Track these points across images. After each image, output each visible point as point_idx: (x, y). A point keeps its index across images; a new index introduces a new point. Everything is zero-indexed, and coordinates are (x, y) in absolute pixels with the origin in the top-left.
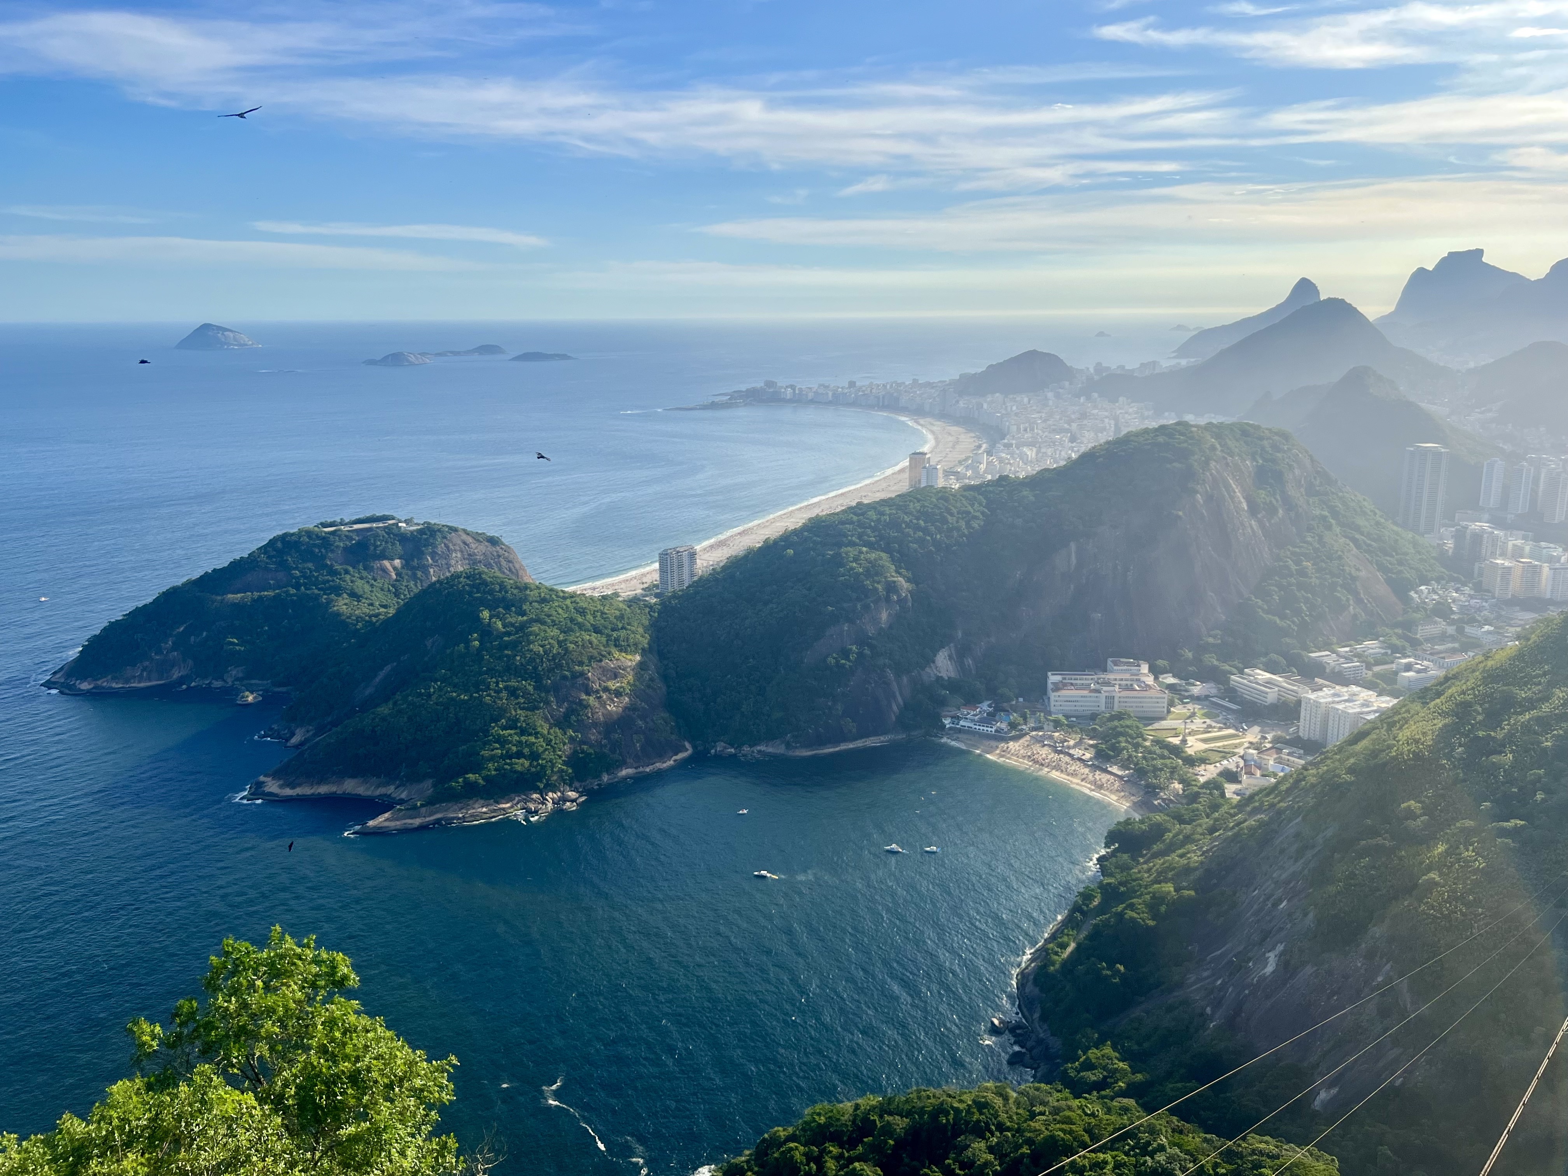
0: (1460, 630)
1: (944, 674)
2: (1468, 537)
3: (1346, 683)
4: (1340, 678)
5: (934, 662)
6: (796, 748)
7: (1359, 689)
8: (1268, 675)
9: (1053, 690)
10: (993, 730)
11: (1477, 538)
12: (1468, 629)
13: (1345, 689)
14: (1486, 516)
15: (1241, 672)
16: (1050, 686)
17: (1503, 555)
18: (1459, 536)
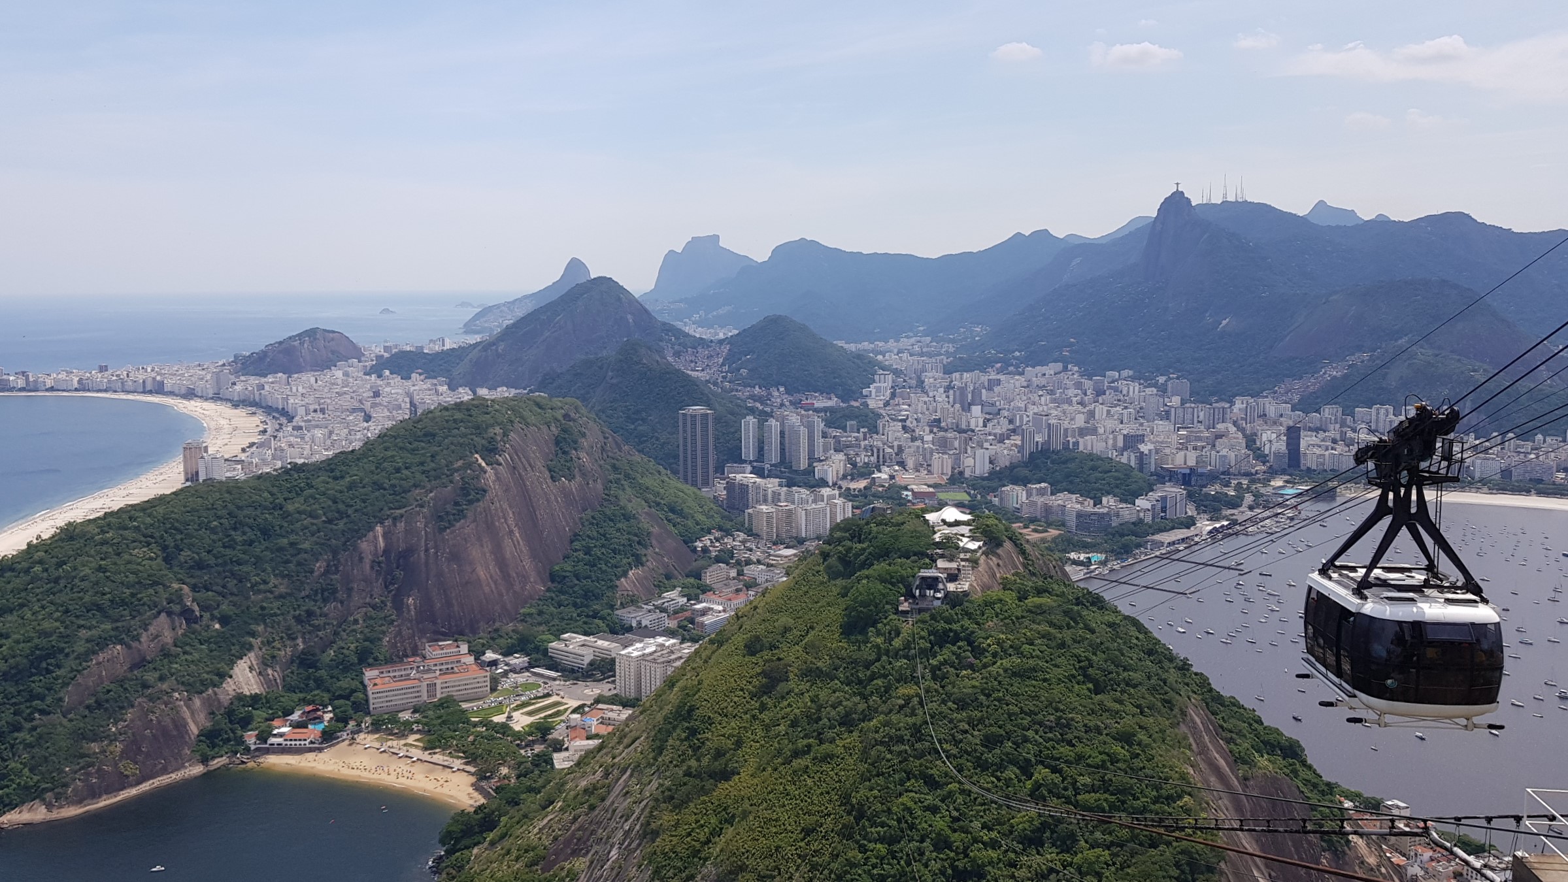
1: (246, 689)
2: (737, 488)
6: (61, 807)
7: (662, 639)
8: (584, 638)
9: (372, 687)
10: (307, 742)
11: (744, 488)
12: (747, 571)
14: (749, 468)
15: (559, 639)
16: (366, 682)
17: (765, 501)
18: (730, 487)
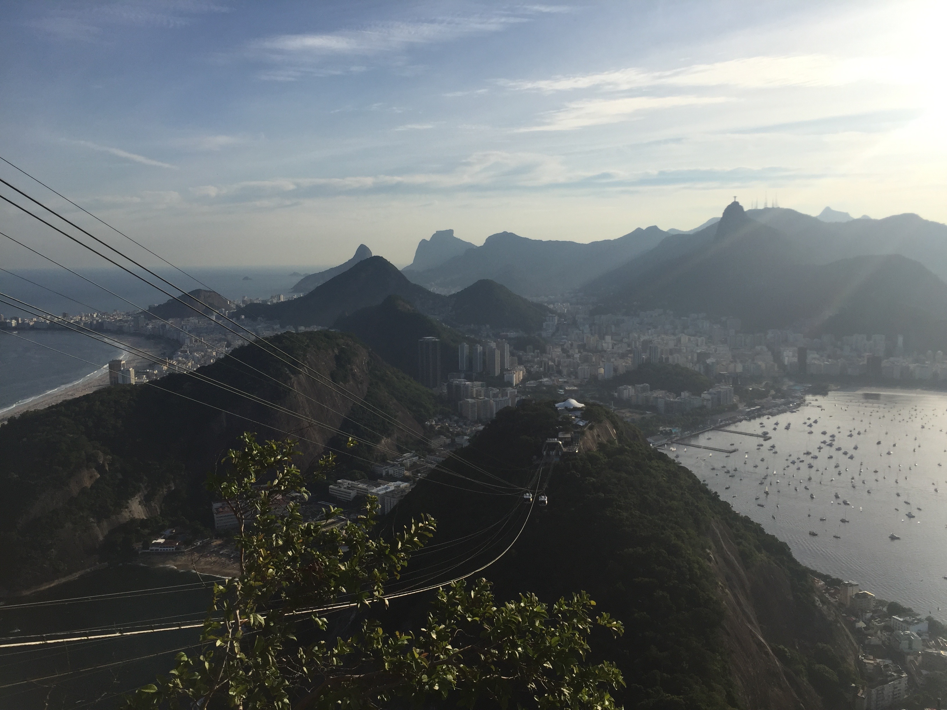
0: (453, 441)
1: (136, 516)
2: (454, 388)
3: (394, 479)
4: (391, 478)
5: (127, 508)
7: (400, 483)
8: (350, 482)
9: (216, 514)
10: (174, 549)
12: (457, 440)
13: (393, 483)
14: (463, 375)
15: (336, 483)
16: (215, 511)
17: (471, 396)
18: (450, 387)
